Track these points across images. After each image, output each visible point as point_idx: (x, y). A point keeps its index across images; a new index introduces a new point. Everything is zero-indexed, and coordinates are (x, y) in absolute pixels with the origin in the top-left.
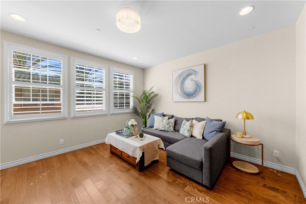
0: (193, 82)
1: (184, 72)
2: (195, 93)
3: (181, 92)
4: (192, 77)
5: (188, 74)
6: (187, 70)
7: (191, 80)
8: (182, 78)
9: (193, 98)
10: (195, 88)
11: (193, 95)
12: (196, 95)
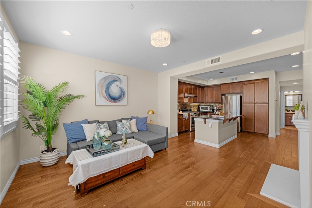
0: (119, 88)
1: (110, 77)
2: (120, 98)
3: (107, 96)
4: (118, 83)
5: (114, 79)
6: (112, 76)
7: (117, 86)
8: (108, 82)
9: (118, 102)
10: (120, 94)
11: (118, 99)
12: (121, 100)
